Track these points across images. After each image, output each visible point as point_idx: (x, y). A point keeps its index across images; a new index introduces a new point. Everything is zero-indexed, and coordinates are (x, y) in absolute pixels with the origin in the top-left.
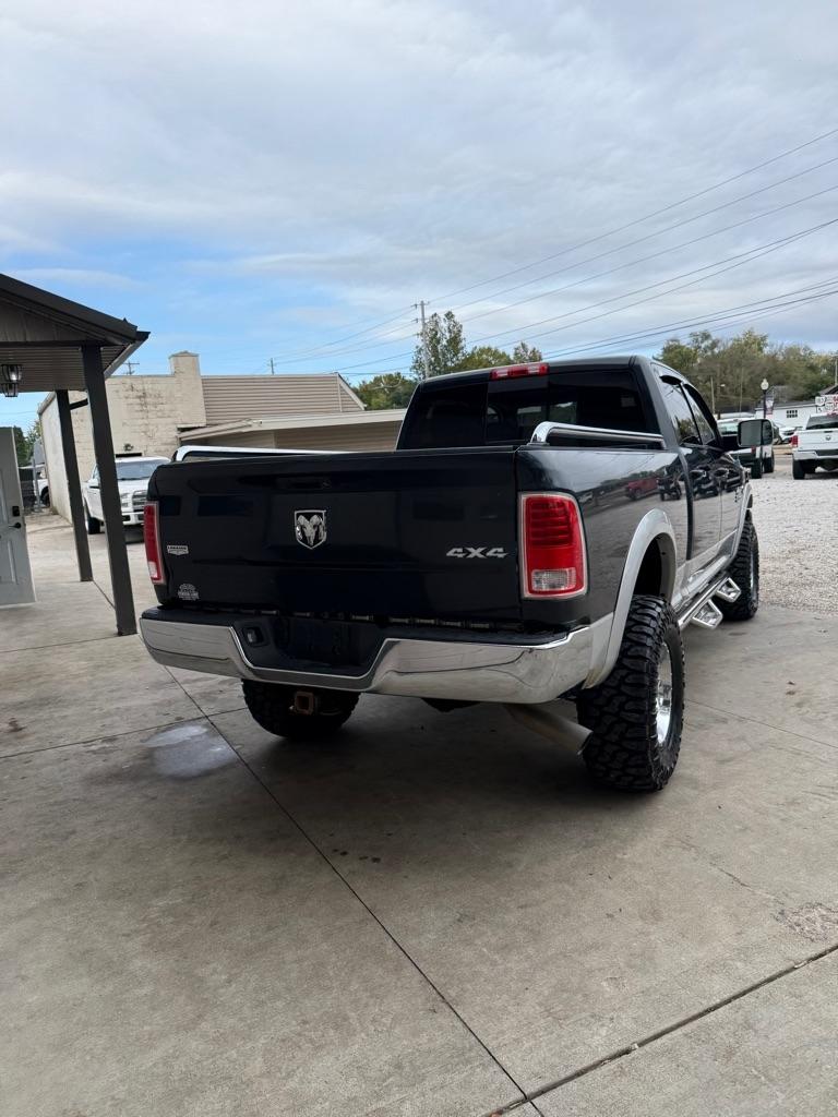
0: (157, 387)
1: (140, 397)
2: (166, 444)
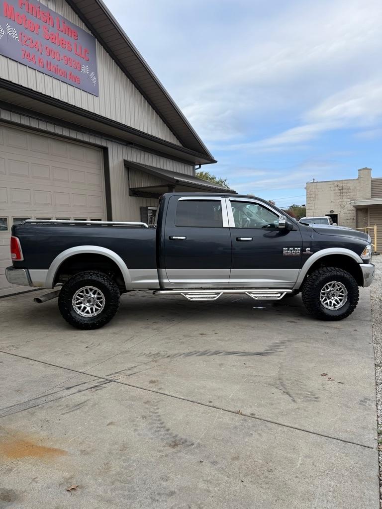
0: (349, 185)
1: (339, 190)
2: (349, 210)
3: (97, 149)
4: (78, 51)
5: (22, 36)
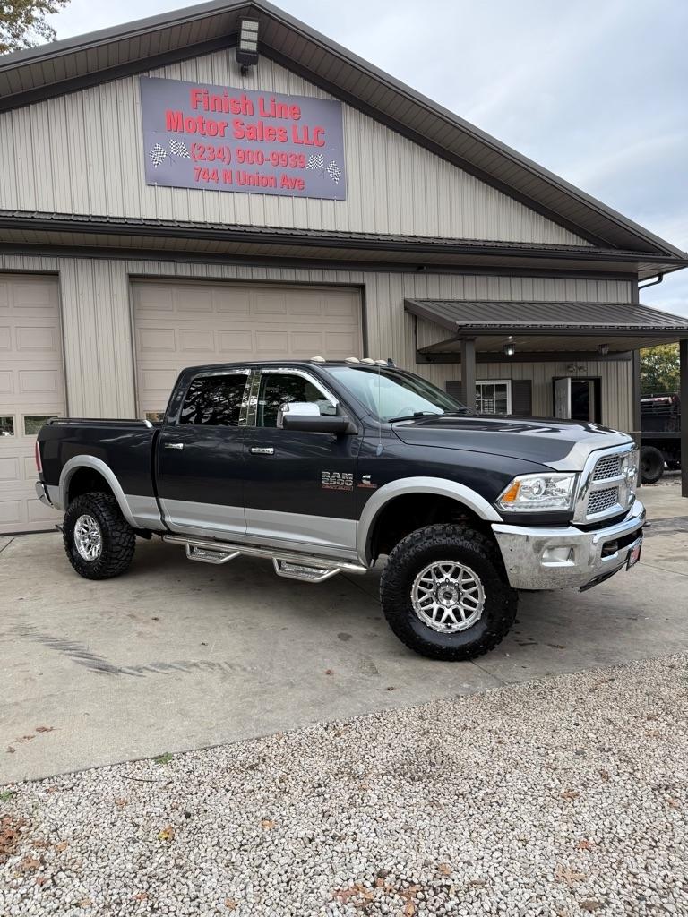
3: (354, 290)
4: (301, 136)
5: (196, 149)
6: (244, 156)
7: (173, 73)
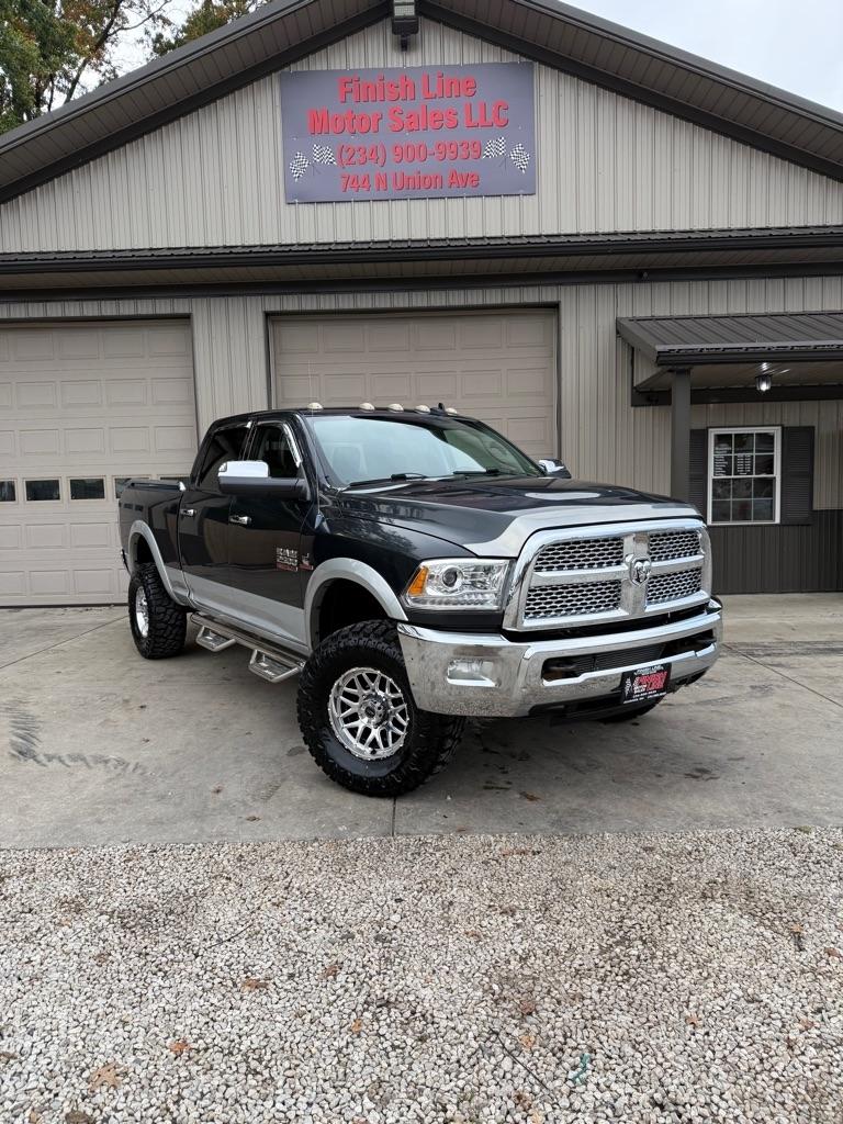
4: (476, 117)
5: (344, 153)
6: (402, 153)
7: (318, 63)
